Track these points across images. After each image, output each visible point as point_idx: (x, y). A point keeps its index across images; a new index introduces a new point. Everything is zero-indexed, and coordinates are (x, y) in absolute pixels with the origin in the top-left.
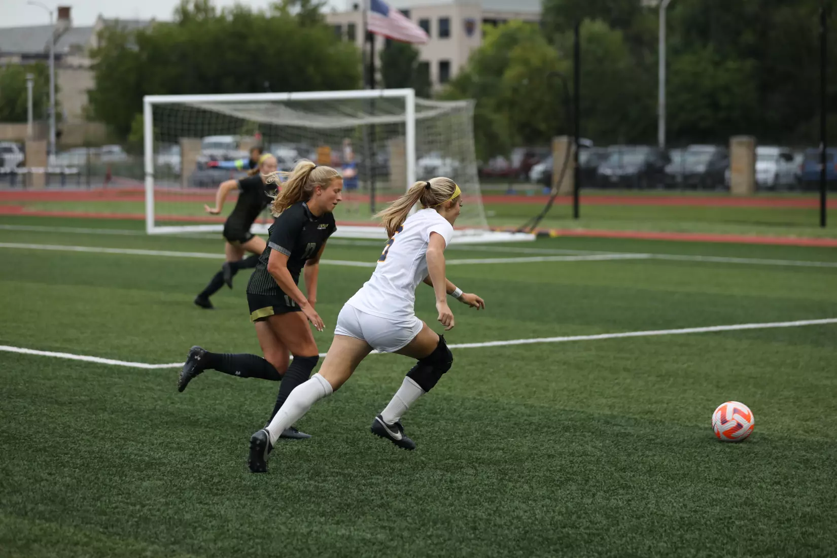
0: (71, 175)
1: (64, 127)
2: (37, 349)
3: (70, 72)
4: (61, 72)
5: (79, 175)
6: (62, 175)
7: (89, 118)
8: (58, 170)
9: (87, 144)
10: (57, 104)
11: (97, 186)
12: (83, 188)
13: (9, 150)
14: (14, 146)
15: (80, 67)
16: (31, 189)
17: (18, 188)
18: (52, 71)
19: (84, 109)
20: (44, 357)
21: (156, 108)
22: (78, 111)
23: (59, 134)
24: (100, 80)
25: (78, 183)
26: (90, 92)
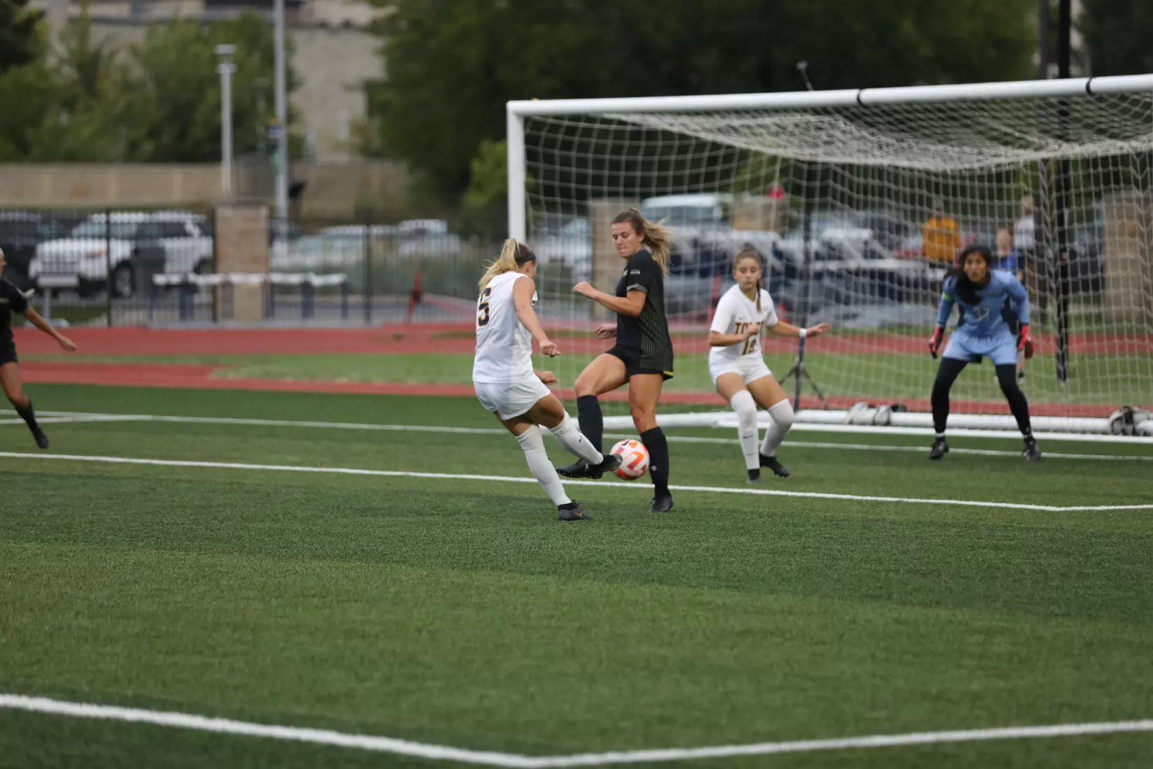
0: (327, 290)
1: (309, 175)
2: (252, 719)
3: (321, 37)
4: (300, 37)
5: (345, 289)
6: (306, 288)
7: (369, 152)
8: (295, 279)
9: (365, 217)
10: (291, 117)
11: (389, 317)
12: (355, 322)
13: (178, 231)
14: (189, 221)
15: (347, 25)
16: (229, 325)
17: (201, 323)
18: (279, 37)
19: (357, 129)
20: (270, 740)
21: (532, 124)
22: (343, 134)
23: (295, 191)
24: (397, 57)
25: (345, 309)
26: (370, 87)
